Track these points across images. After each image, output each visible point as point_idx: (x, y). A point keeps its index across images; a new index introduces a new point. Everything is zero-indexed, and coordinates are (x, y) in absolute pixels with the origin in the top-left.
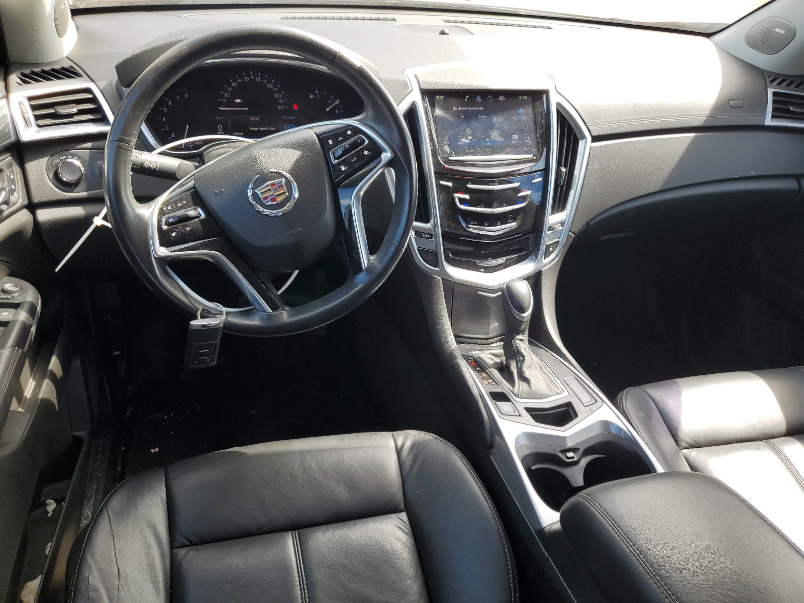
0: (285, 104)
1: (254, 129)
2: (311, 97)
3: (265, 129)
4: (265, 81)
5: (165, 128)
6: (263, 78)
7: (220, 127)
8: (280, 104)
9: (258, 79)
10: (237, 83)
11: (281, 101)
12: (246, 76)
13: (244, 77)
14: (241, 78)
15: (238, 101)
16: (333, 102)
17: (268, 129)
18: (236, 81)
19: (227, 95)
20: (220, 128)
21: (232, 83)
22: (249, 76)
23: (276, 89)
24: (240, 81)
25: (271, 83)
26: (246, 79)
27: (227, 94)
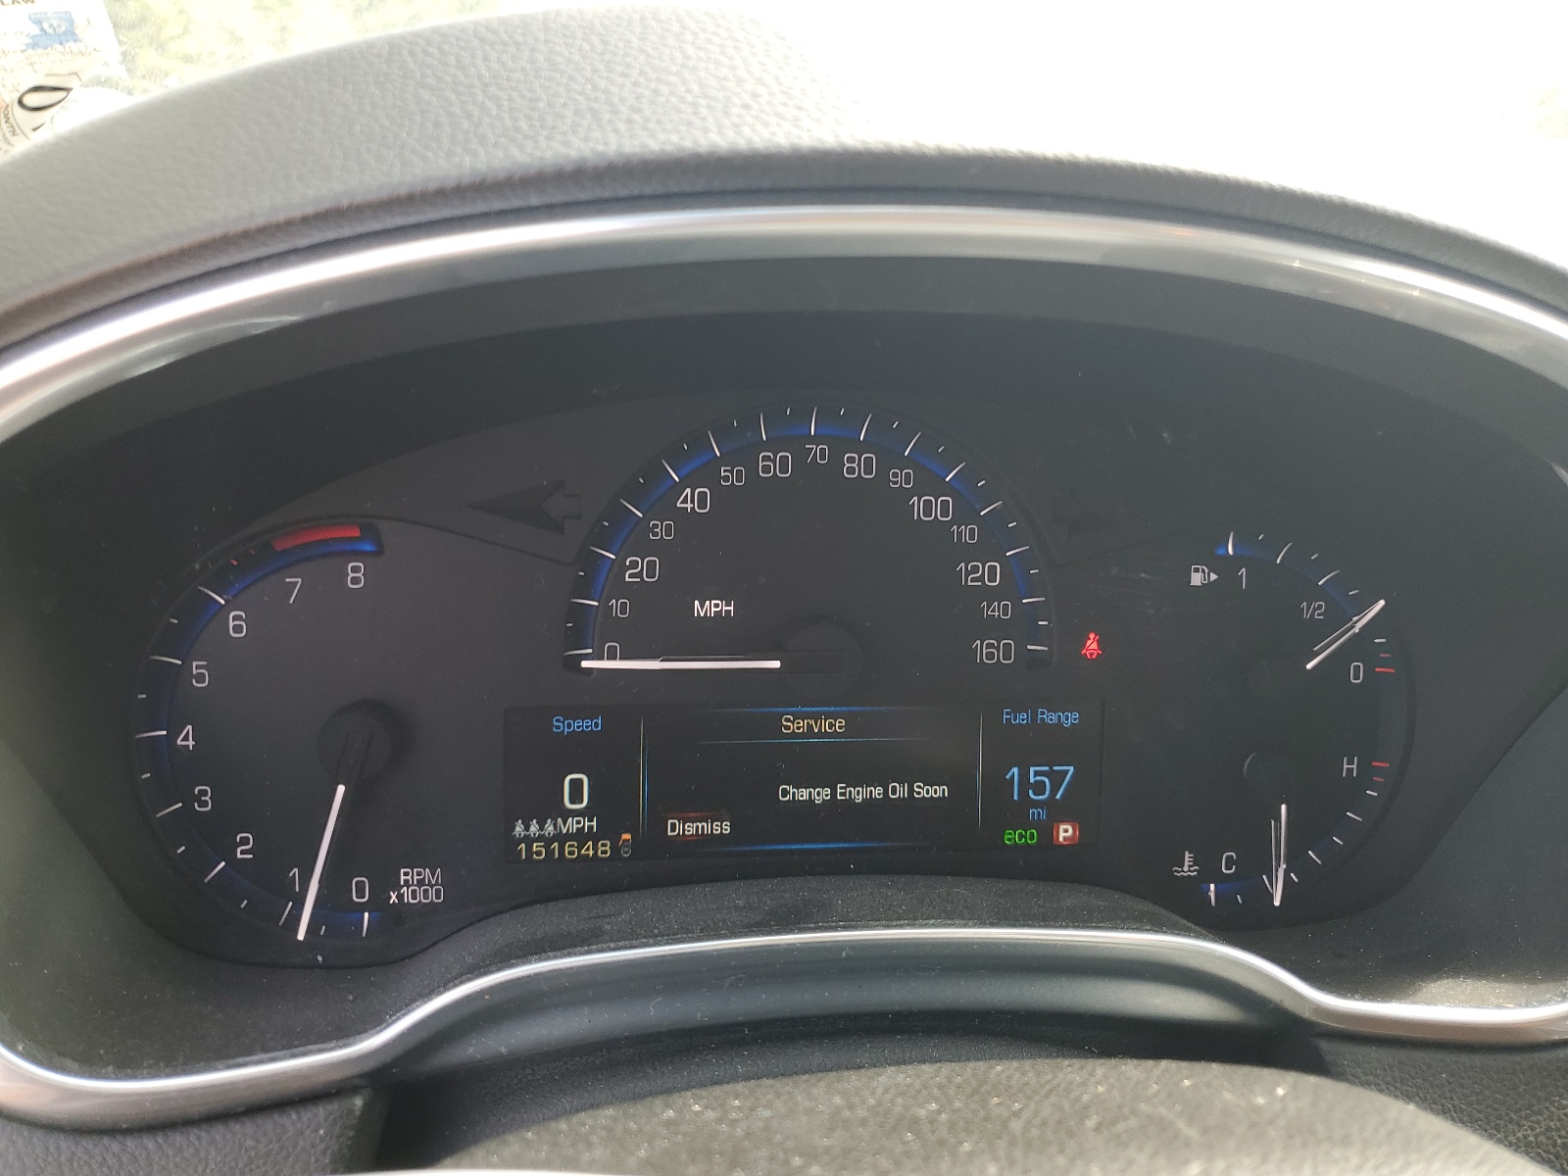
0: (1023, 626)
1: (803, 794)
2: (1196, 579)
3: (877, 792)
4: (899, 478)
5: (190, 799)
6: (890, 458)
7: (576, 785)
8: (998, 629)
9: (855, 466)
10: (716, 488)
11: (995, 610)
12: (773, 445)
13: (765, 446)
14: (743, 455)
15: (710, 608)
16: (1339, 618)
17: (901, 791)
18: (705, 474)
19: (639, 569)
20: (576, 797)
21: (678, 489)
22: (797, 443)
23: (967, 533)
24: (730, 476)
25: (939, 488)
26: (773, 465)
27: (643, 564)
